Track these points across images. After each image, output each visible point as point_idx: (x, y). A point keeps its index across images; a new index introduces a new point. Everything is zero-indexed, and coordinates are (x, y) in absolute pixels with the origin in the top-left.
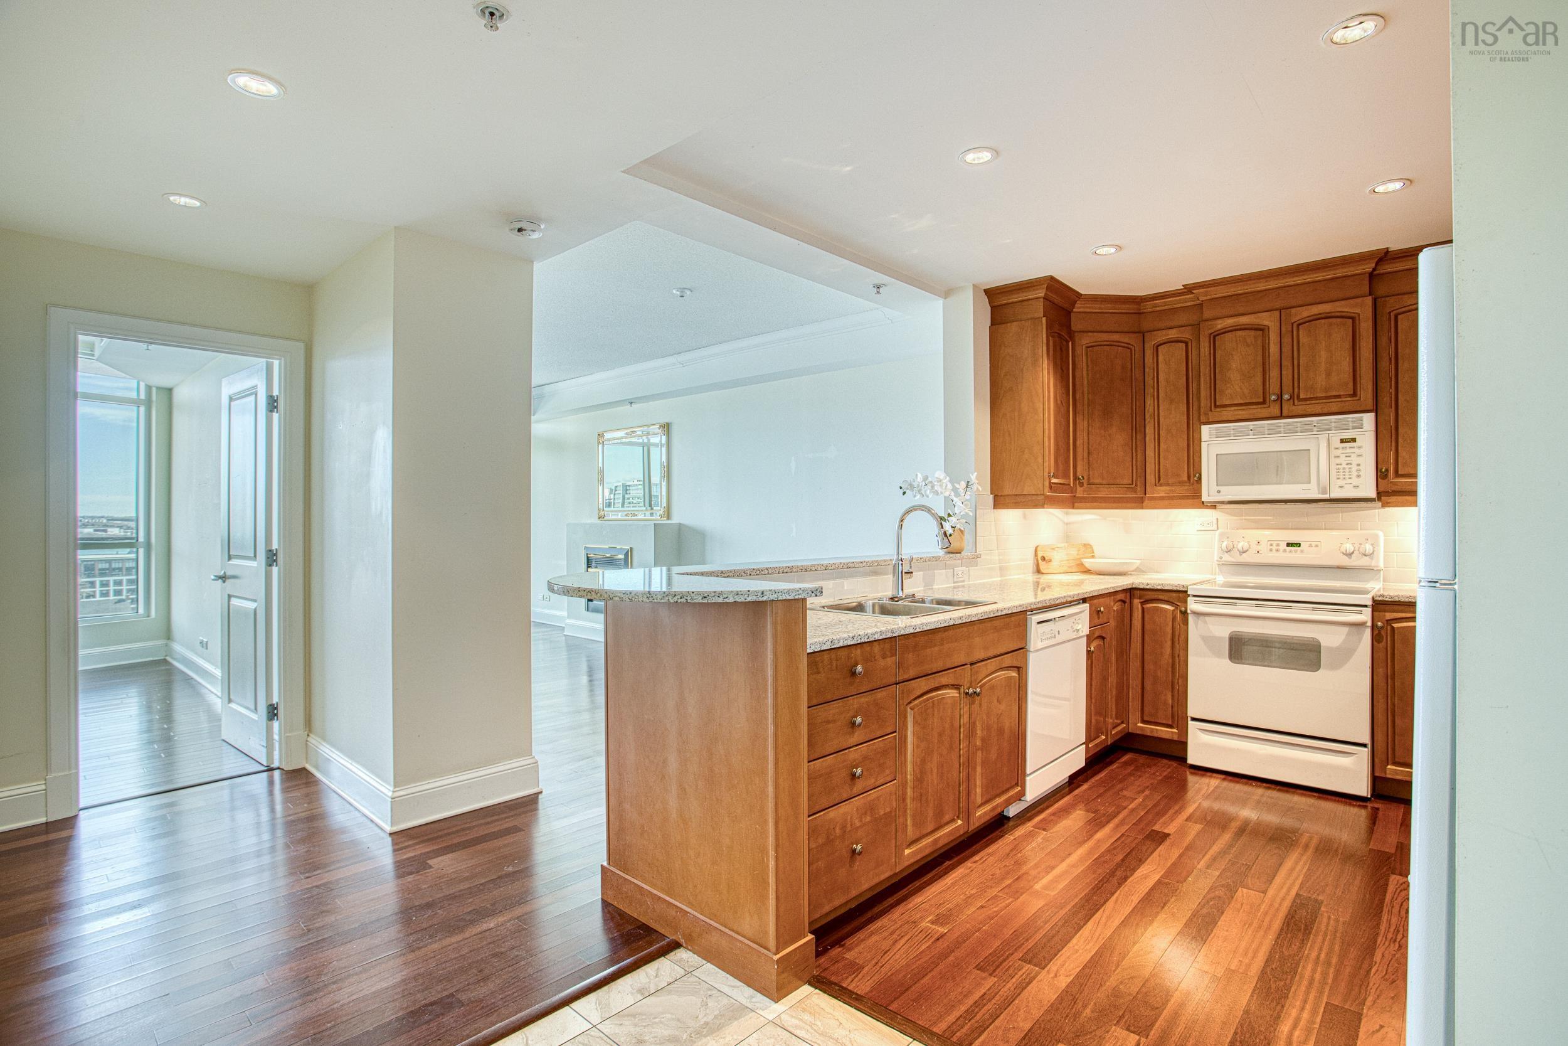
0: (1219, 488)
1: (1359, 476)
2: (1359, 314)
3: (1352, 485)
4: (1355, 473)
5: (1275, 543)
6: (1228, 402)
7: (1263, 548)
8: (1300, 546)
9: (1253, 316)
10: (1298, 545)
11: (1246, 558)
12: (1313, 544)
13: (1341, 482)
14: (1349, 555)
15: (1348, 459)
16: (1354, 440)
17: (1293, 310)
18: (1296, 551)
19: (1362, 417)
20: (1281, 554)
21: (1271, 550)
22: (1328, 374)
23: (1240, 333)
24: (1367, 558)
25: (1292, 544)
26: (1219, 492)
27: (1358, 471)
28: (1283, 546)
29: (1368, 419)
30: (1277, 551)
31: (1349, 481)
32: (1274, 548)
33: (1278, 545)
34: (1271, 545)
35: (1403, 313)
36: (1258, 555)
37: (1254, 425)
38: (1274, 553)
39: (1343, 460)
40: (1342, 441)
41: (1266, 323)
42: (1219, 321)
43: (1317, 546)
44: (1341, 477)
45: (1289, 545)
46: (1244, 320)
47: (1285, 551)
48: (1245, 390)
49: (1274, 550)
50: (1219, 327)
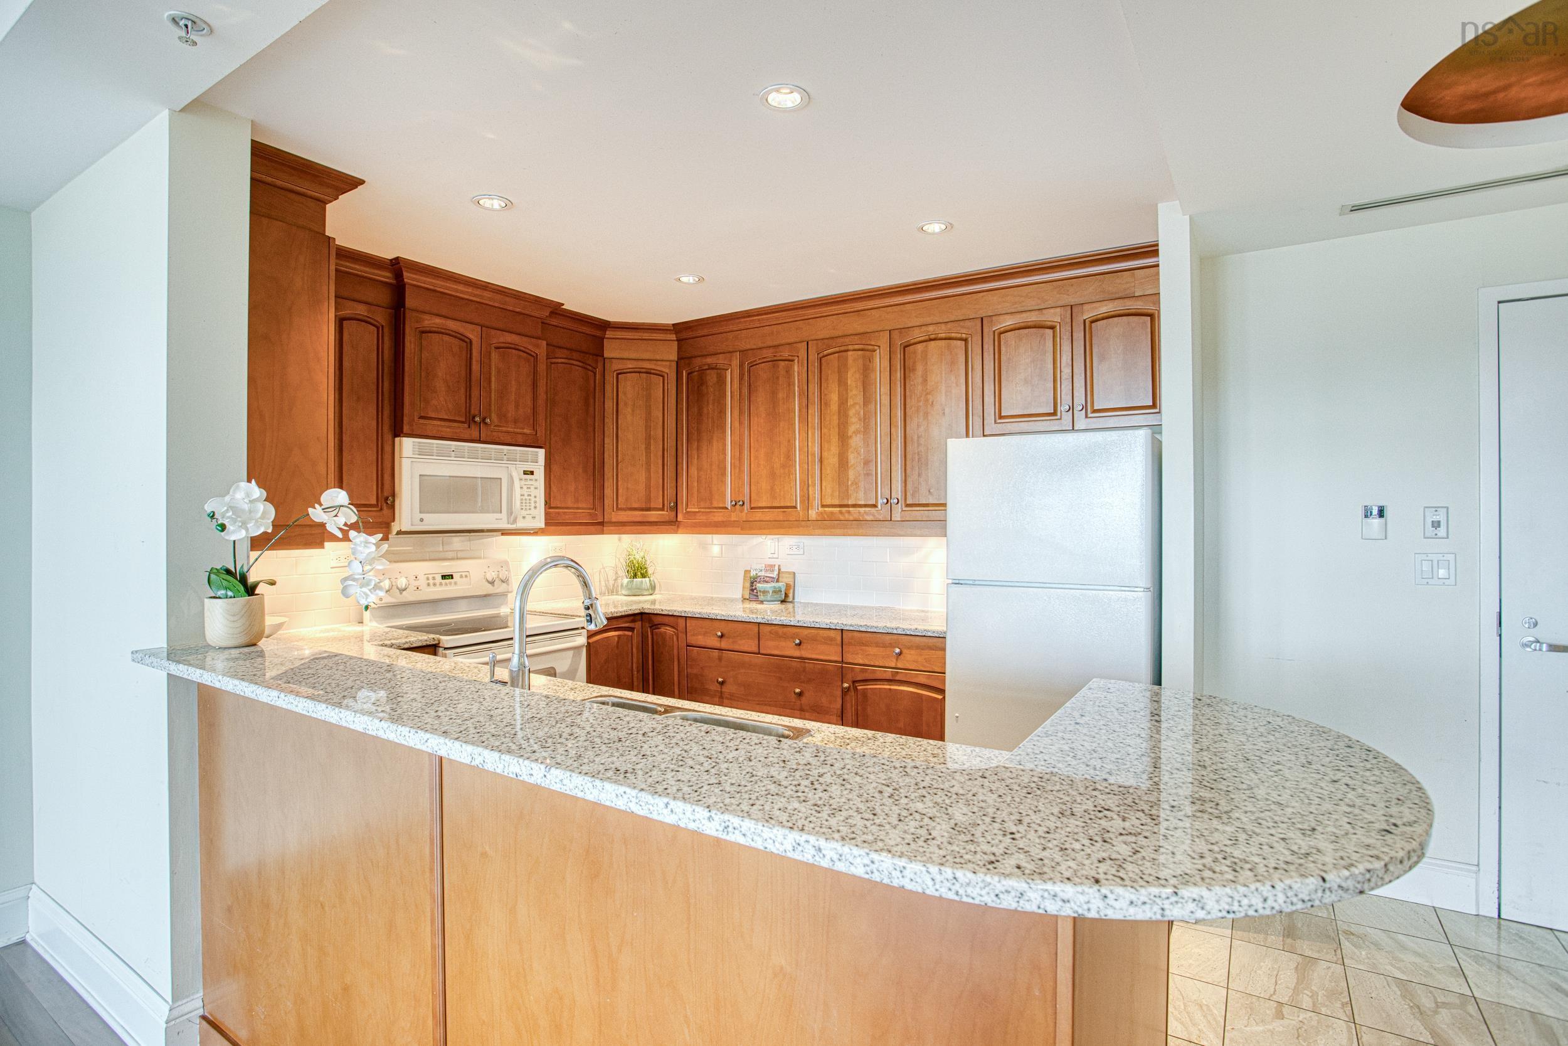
0: (423, 516)
1: (535, 507)
2: (537, 354)
3: (530, 516)
4: (533, 505)
5: (430, 577)
6: (433, 415)
7: (422, 582)
8: (452, 578)
9: (458, 323)
10: (451, 577)
11: (408, 596)
12: (464, 574)
13: (524, 513)
14: (492, 583)
15: (529, 490)
16: (532, 473)
17: (493, 332)
18: (450, 583)
19: (537, 452)
20: (438, 589)
21: (428, 585)
22: (517, 406)
23: (446, 338)
24: (504, 585)
25: (445, 576)
26: (422, 520)
27: (535, 502)
28: (439, 578)
29: (541, 453)
30: (435, 585)
31: (528, 512)
32: (431, 582)
33: (434, 578)
34: (428, 579)
35: (554, 363)
36: (418, 592)
37: (456, 446)
38: (432, 589)
39: (525, 491)
40: (525, 473)
41: (471, 336)
42: (426, 317)
43: (466, 576)
44: (524, 508)
45: (444, 577)
46: (452, 325)
47: (441, 584)
48: (450, 406)
49: (431, 584)
50: (426, 323)
